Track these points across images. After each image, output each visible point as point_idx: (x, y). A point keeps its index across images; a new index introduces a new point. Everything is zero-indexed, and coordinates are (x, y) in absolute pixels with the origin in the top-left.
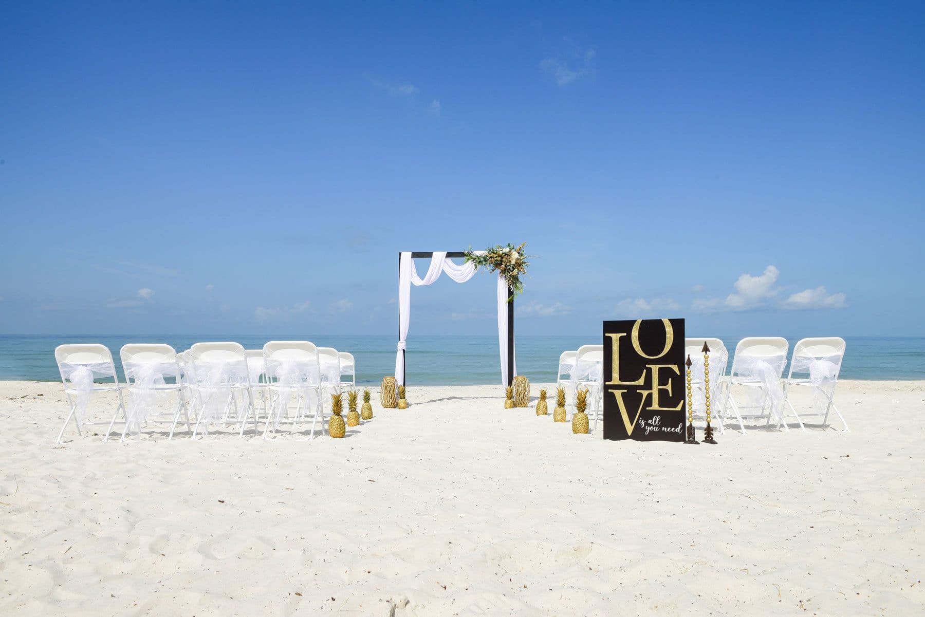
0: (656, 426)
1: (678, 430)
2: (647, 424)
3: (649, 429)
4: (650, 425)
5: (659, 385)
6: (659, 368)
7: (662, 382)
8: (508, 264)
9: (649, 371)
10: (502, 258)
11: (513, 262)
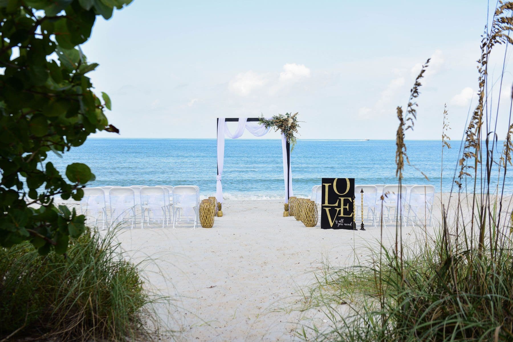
0: (342, 223)
1: (350, 225)
2: (338, 222)
3: (339, 224)
4: (340, 223)
5: (344, 206)
6: (344, 199)
7: (345, 205)
8: (286, 126)
9: (340, 200)
10: (283, 122)
11: (289, 125)
